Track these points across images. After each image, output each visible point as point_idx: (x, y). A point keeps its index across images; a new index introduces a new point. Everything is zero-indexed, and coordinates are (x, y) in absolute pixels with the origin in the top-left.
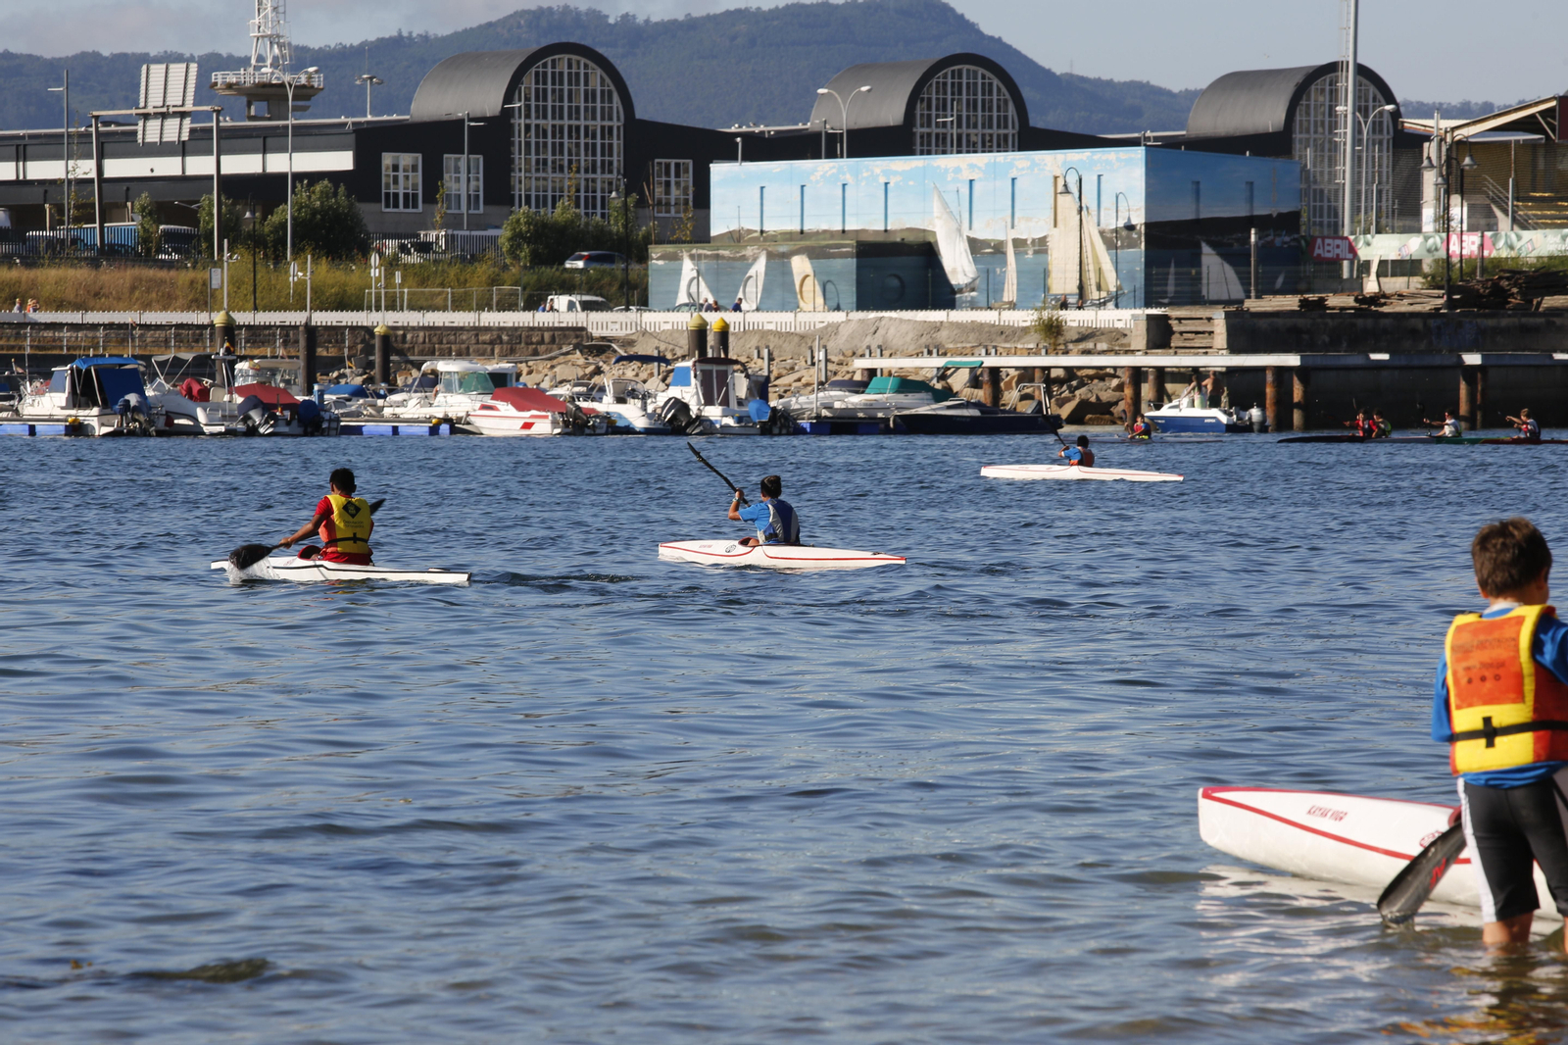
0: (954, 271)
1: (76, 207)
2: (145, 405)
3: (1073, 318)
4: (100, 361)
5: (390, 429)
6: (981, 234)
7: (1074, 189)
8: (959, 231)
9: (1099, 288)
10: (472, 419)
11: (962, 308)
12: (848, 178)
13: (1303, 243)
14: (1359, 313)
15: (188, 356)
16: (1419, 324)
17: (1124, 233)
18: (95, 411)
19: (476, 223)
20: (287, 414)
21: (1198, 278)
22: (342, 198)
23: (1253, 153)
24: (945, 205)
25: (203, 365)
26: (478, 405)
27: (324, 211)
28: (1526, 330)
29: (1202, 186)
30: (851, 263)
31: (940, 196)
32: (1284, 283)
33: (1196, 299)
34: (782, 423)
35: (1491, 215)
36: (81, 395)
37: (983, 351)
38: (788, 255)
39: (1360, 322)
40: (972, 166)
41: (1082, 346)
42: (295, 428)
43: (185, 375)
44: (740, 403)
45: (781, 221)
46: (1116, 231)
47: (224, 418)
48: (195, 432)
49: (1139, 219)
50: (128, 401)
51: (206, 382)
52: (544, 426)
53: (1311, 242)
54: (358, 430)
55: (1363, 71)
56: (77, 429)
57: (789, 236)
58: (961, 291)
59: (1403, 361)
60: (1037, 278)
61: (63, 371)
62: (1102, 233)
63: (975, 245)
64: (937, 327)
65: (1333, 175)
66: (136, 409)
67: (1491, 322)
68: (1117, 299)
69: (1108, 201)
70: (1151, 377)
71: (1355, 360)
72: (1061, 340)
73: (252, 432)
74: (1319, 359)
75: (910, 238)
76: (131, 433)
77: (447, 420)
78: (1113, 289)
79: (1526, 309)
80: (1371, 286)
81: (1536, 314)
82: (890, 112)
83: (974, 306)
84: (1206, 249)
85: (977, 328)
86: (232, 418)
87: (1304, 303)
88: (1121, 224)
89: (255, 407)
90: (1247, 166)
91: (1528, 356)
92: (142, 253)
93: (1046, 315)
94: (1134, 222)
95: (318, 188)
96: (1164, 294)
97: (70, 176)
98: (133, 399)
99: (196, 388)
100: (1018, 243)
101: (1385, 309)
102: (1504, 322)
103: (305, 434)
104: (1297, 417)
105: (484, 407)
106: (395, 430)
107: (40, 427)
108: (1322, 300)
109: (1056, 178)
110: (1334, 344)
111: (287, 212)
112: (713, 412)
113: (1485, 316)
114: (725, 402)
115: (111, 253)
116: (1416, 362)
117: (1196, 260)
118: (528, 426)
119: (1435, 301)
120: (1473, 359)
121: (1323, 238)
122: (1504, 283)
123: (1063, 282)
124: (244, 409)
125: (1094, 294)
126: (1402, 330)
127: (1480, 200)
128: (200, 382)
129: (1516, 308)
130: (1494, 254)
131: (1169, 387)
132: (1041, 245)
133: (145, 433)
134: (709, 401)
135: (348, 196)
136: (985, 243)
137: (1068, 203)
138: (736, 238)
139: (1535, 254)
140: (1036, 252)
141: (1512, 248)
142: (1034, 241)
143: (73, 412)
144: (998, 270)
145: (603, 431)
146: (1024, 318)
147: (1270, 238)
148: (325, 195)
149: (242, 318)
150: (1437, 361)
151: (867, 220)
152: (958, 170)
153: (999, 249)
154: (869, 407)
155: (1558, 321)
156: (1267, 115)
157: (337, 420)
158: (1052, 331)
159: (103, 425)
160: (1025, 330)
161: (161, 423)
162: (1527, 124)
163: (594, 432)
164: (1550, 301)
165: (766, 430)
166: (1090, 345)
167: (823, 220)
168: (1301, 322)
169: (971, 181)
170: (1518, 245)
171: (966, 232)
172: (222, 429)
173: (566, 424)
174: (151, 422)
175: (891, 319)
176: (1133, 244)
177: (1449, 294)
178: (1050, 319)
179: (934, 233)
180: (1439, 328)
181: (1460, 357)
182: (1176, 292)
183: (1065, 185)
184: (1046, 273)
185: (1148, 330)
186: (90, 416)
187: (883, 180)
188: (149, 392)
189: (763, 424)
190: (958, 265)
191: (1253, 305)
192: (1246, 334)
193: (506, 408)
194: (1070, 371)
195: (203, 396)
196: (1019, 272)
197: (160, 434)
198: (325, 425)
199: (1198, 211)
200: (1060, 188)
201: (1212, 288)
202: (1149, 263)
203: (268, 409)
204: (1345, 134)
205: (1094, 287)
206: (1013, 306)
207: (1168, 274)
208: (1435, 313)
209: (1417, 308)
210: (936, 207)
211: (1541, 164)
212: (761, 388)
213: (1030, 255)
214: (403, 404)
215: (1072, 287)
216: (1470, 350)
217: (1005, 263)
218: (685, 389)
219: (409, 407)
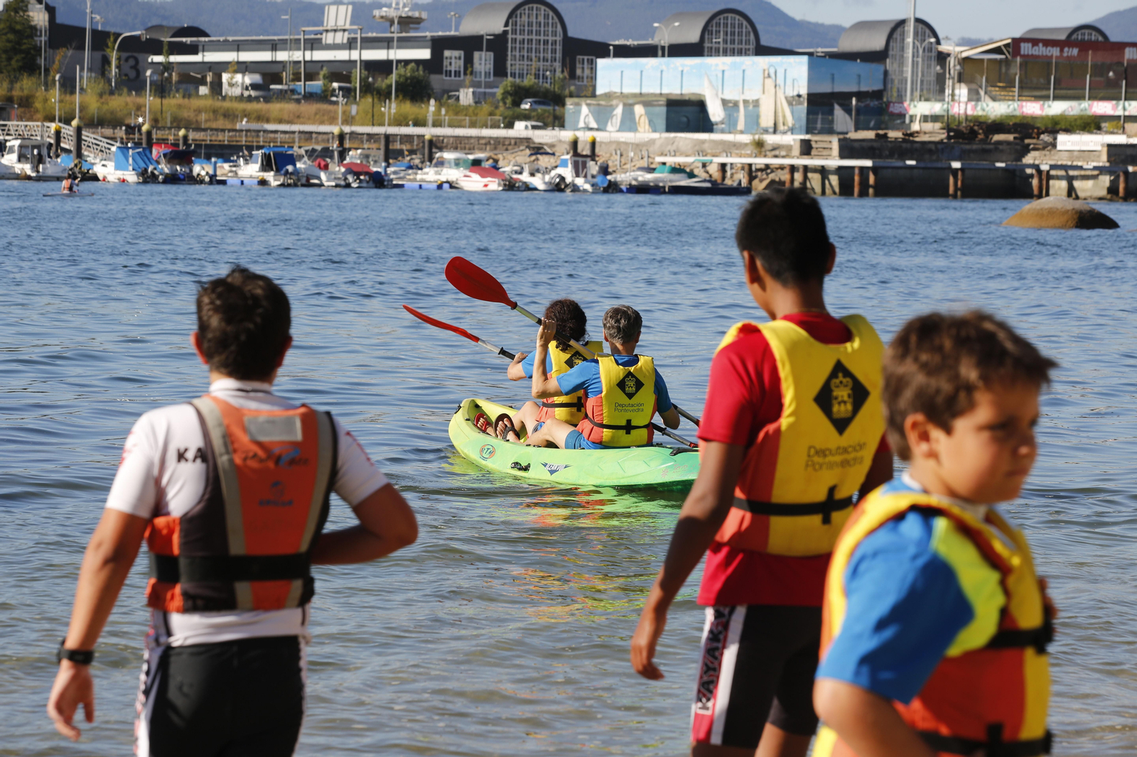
0: (714, 115)
1: (293, 74)
2: (296, 172)
3: (771, 139)
4: (276, 149)
5: (418, 187)
6: (728, 96)
7: (773, 75)
8: (717, 95)
9: (784, 124)
10: (459, 182)
11: (716, 133)
12: (664, 68)
13: (884, 105)
14: (904, 140)
15: (319, 148)
16: (933, 147)
17: (797, 98)
18: (272, 173)
19: (488, 85)
20: (367, 178)
21: (832, 122)
22: (421, 72)
23: (861, 60)
24: (710, 82)
25: (327, 153)
26: (463, 175)
27: (412, 78)
28: (985, 151)
29: (835, 76)
30: (664, 109)
31: (708, 76)
32: (875, 125)
33: (830, 131)
34: (613, 188)
35: (978, 93)
36: (266, 166)
37: (725, 155)
38: (632, 105)
39: (904, 145)
40: (724, 63)
41: (774, 153)
42: (371, 184)
43: (317, 157)
44: (593, 177)
45: (631, 88)
46: (793, 97)
47: (335, 178)
48: (321, 185)
49: (804, 91)
50: (287, 170)
51: (328, 160)
52: (494, 185)
53: (888, 103)
54: (402, 186)
55: (918, 21)
56: (263, 183)
57: (635, 95)
58: (717, 124)
59: (922, 165)
60: (754, 119)
61: (258, 154)
62: (786, 98)
63: (725, 102)
64: (703, 142)
65: (902, 72)
66: (291, 174)
67: (968, 147)
68: (792, 130)
69: (789, 82)
70: (801, 170)
71: (899, 164)
72: (763, 150)
73: (348, 186)
74: (881, 162)
75: (693, 98)
76: (289, 185)
77: (447, 182)
78: (790, 125)
79: (986, 141)
80: (916, 127)
81: (990, 143)
82: (693, 36)
83: (723, 131)
84: (837, 107)
85: (723, 142)
86: (339, 179)
87: (877, 135)
88: (795, 93)
89: (350, 173)
90: (858, 67)
91: (985, 164)
92: (324, 96)
93: (757, 137)
94: (801, 93)
95: (409, 67)
96: (815, 128)
97: (291, 59)
98: (290, 168)
99: (323, 163)
100: (745, 102)
101: (917, 139)
102: (975, 147)
103: (376, 187)
104: (871, 191)
105: (465, 176)
106: (420, 186)
107: (246, 181)
108: (886, 134)
109: (764, 70)
110: (891, 156)
111: (393, 78)
112: (580, 181)
113: (966, 144)
114: (585, 176)
115: (310, 97)
116: (929, 165)
117: (831, 112)
118: (486, 186)
119: (942, 136)
120: (956, 165)
121: (894, 103)
122: (976, 128)
123: (767, 121)
124: (345, 174)
125: (781, 127)
126: (924, 150)
127: (974, 86)
128: (324, 160)
129: (981, 140)
130: (975, 113)
131: (810, 175)
132: (756, 103)
133: (295, 185)
134: (578, 175)
135: (424, 71)
136: (729, 101)
137: (769, 83)
138: (608, 96)
139: (995, 114)
140: (754, 106)
141: (984, 110)
142: (753, 101)
143: (261, 174)
144: (735, 115)
145: (523, 189)
146: (746, 138)
147: (868, 102)
148: (413, 70)
149: (347, 129)
150: (939, 165)
151: (674, 88)
152: (717, 65)
153: (736, 104)
154: (657, 180)
155: (1001, 147)
156: (876, 42)
157: (392, 180)
158: (760, 144)
159: (275, 180)
160: (746, 145)
161: (304, 181)
162: (997, 50)
163: (519, 189)
164: (997, 137)
165: (606, 191)
166: (776, 152)
167: (651, 88)
168: (875, 145)
169: (723, 71)
170: (987, 109)
171: (720, 96)
172: (333, 184)
173: (505, 185)
174: (299, 180)
175: (681, 137)
176: (801, 103)
177: (948, 132)
178: (759, 140)
179: (704, 96)
180: (943, 149)
181: (950, 164)
182: (822, 128)
183: (769, 74)
184: (758, 117)
185: (801, 146)
186: (270, 176)
187: (680, 69)
188: (299, 165)
189: (604, 188)
190: (715, 112)
191: (854, 135)
192: (848, 149)
193: (475, 177)
194: (767, 166)
195: (326, 167)
196: (746, 116)
197: (303, 185)
198: (386, 183)
199: (833, 88)
200: (766, 75)
201: (838, 126)
202: (809, 112)
203: (357, 174)
204: (909, 53)
205: (781, 124)
206: (742, 132)
207: (817, 119)
208: (941, 142)
209: (933, 139)
210: (706, 83)
211: (1004, 70)
212: (605, 170)
213: (751, 107)
214: (427, 173)
215: (771, 124)
216: (956, 159)
217: (738, 111)
218: (565, 169)
219: (430, 175)
